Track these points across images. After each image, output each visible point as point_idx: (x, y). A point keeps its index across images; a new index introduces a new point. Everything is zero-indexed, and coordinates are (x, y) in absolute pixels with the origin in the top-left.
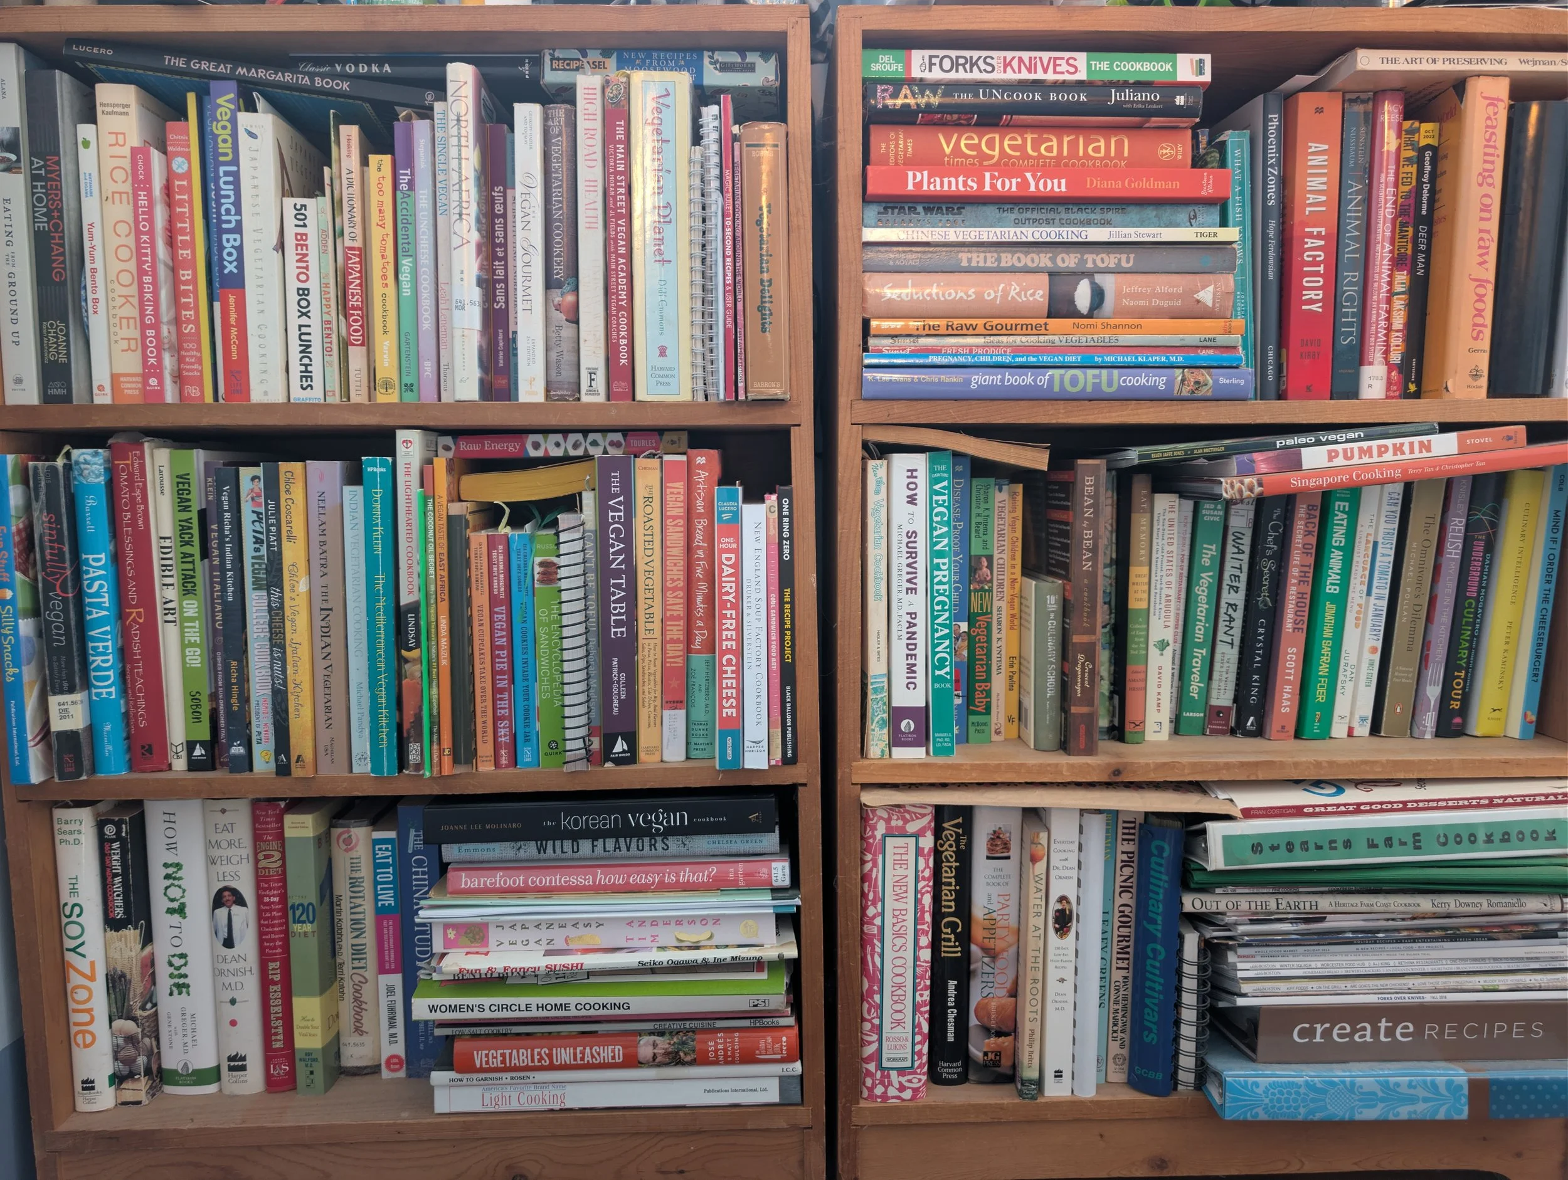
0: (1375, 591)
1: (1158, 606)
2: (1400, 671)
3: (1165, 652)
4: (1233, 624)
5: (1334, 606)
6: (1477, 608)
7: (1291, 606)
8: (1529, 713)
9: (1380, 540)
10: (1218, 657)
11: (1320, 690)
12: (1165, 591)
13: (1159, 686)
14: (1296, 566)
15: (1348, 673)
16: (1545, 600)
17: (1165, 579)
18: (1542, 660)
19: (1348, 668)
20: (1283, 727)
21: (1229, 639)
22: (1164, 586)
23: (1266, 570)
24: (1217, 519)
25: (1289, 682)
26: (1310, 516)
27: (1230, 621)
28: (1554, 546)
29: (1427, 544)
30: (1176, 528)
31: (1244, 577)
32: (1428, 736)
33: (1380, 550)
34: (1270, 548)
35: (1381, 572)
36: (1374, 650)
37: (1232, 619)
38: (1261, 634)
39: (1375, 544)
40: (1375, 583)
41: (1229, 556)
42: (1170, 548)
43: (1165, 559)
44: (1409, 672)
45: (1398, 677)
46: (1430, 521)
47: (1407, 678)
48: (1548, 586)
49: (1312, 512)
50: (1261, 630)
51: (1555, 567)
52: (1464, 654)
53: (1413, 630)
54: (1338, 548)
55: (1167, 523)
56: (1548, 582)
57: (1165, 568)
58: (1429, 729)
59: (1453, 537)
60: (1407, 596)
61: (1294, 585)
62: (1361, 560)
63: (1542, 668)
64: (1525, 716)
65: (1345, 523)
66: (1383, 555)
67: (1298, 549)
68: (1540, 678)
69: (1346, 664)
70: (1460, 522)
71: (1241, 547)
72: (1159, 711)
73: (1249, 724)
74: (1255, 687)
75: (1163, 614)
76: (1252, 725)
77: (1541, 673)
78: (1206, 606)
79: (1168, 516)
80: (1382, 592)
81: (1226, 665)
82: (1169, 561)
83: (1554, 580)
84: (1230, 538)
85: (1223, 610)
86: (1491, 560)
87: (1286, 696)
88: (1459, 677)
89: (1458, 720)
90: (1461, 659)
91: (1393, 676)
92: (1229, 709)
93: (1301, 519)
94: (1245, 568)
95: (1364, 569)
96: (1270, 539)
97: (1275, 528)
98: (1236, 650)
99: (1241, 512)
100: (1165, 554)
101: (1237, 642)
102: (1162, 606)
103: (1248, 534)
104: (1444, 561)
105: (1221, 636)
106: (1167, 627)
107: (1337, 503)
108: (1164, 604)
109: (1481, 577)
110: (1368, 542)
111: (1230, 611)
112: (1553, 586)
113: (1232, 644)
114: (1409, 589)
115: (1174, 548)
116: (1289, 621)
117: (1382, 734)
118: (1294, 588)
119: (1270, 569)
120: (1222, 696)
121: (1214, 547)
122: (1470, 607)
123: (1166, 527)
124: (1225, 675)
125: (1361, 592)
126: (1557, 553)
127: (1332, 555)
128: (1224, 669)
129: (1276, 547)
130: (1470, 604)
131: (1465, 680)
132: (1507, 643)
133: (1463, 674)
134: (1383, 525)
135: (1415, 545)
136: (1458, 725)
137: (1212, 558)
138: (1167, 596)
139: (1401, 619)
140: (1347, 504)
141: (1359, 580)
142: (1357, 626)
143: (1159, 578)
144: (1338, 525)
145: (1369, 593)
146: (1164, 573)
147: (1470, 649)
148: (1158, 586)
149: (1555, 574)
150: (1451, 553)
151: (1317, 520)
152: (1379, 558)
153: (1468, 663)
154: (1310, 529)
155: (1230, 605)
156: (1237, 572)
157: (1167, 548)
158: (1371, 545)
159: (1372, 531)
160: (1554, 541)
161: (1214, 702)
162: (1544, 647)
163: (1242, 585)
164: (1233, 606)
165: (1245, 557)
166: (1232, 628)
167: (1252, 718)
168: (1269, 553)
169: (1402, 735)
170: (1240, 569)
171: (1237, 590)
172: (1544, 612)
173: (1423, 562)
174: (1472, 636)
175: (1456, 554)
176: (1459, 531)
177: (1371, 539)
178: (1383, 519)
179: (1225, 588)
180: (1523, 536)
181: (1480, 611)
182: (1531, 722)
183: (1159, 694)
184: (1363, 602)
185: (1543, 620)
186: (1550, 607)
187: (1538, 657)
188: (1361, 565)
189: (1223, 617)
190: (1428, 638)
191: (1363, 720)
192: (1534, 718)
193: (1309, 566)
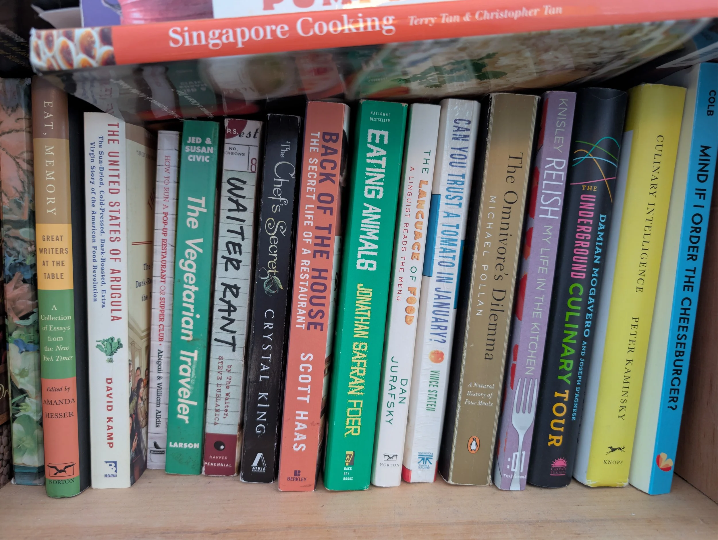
0: (436, 268)
1: (99, 288)
2: (475, 390)
3: (115, 357)
4: (233, 316)
5: (369, 291)
6: (586, 296)
7: (303, 290)
8: (663, 456)
9: (442, 191)
10: (214, 364)
11: (350, 418)
12: (110, 265)
13: (110, 408)
14: (308, 228)
15: (397, 391)
16: (688, 286)
17: (109, 246)
18: (684, 377)
19: (397, 384)
20: (297, 473)
21: (228, 337)
22: (107, 256)
23: (273, 236)
24: (206, 159)
25: (303, 406)
26: (327, 151)
27: (229, 311)
28: (701, 202)
29: (511, 197)
30: (122, 168)
31: (247, 246)
32: (515, 487)
33: (443, 208)
34: (277, 202)
35: (445, 241)
36: (438, 356)
37: (232, 308)
38: (268, 331)
39: (434, 199)
40: (437, 258)
41: (224, 214)
42: (114, 198)
43: (107, 215)
44: (488, 391)
45: (471, 398)
46: (516, 162)
47: (486, 400)
48: (691, 265)
49: (330, 144)
50: (268, 325)
51: (703, 235)
52: (568, 365)
53: (493, 328)
54: (374, 202)
55: (106, 159)
56: (693, 257)
57: (107, 228)
58: (517, 477)
59: (549, 187)
60: (484, 277)
61: (306, 257)
62: (412, 221)
63: (683, 388)
64: (658, 460)
65: (383, 162)
66: (449, 215)
67: (310, 201)
68: (680, 403)
69: (394, 379)
70: (559, 164)
71: (241, 201)
72: (111, 445)
73: (255, 463)
74: (263, 409)
75: (108, 300)
76: (260, 464)
77: (681, 396)
78: (195, 288)
79: (108, 147)
80: (447, 270)
81: (225, 375)
82: (113, 218)
83: (701, 254)
84: (225, 187)
85: (218, 295)
86: (608, 224)
87: (300, 426)
88: (561, 400)
89: (560, 463)
90: (564, 372)
91: (465, 396)
92: (232, 438)
93: (313, 155)
94: (249, 232)
95: (417, 235)
96: (277, 188)
97: (284, 172)
98: (240, 353)
99: (240, 149)
100: (107, 207)
101: (241, 342)
102: (107, 287)
103: (251, 181)
104: (535, 224)
105: (217, 333)
106: (115, 318)
107: (370, 132)
108: (109, 283)
109: (592, 249)
110: (421, 193)
111: (229, 296)
112: (699, 264)
113: (233, 345)
114: (486, 267)
115: (121, 197)
116: (301, 312)
117: (450, 481)
118: (306, 262)
119: (278, 234)
120: (221, 420)
121: (203, 201)
122: (576, 295)
123: (106, 164)
124: (224, 391)
125: (413, 269)
126: (706, 212)
127: (365, 213)
128: (224, 381)
129: (286, 201)
130: (576, 290)
131: (570, 404)
132: (631, 350)
133: (566, 396)
134: (446, 170)
135: (493, 199)
136: (559, 469)
137: (201, 217)
138: (113, 271)
139: (474, 312)
140: (386, 134)
141: (409, 252)
142: (408, 321)
143: (98, 244)
144: (372, 165)
145: (427, 271)
146: (106, 236)
147: (577, 358)
148: (99, 257)
149: (702, 245)
150: (546, 212)
151: (338, 158)
152: (441, 219)
153: (574, 379)
154: (328, 171)
155: (227, 286)
156: (237, 239)
157: (109, 198)
158: (427, 199)
159: (429, 177)
160: (701, 193)
161: (210, 429)
162: (687, 357)
163: (246, 258)
164: (234, 289)
165: (248, 216)
166: (232, 321)
167: (259, 455)
168: (276, 209)
169: (480, 482)
170: (242, 233)
171: (237, 265)
172: (686, 303)
173: (505, 226)
174: (581, 338)
175: (553, 213)
176: (559, 177)
177: (427, 189)
178: (446, 159)
179: (221, 262)
180: (654, 186)
181: (592, 300)
182: (667, 469)
183: (110, 419)
184: (417, 285)
185: (684, 317)
186: (694, 295)
187: (678, 372)
188: (412, 229)
189: (218, 305)
190: (515, 342)
191: (424, 459)
192: (671, 463)
193: (329, 229)
